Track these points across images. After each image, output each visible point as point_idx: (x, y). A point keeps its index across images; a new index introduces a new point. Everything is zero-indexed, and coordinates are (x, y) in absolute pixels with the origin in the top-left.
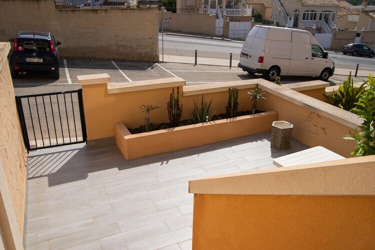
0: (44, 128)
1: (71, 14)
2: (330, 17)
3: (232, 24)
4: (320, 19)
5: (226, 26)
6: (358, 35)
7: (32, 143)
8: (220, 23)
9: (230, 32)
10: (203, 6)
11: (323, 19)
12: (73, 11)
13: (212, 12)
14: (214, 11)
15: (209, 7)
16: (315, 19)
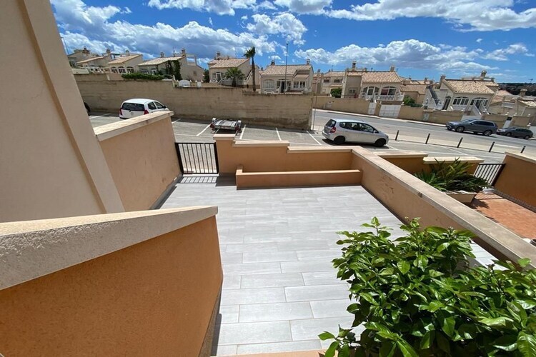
0: (205, 162)
1: (252, 97)
2: (483, 103)
3: (383, 106)
4: (472, 104)
5: (378, 108)
6: (509, 119)
7: (185, 169)
8: (373, 106)
9: (380, 112)
10: (361, 93)
11: (474, 105)
12: (254, 95)
13: (368, 98)
14: (370, 96)
15: (366, 94)
16: (466, 104)
